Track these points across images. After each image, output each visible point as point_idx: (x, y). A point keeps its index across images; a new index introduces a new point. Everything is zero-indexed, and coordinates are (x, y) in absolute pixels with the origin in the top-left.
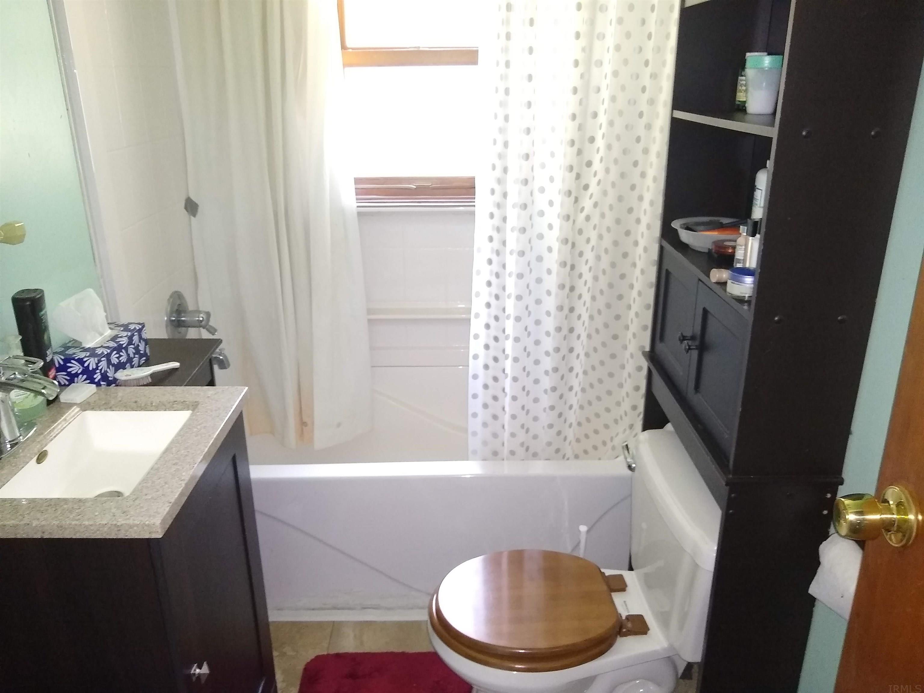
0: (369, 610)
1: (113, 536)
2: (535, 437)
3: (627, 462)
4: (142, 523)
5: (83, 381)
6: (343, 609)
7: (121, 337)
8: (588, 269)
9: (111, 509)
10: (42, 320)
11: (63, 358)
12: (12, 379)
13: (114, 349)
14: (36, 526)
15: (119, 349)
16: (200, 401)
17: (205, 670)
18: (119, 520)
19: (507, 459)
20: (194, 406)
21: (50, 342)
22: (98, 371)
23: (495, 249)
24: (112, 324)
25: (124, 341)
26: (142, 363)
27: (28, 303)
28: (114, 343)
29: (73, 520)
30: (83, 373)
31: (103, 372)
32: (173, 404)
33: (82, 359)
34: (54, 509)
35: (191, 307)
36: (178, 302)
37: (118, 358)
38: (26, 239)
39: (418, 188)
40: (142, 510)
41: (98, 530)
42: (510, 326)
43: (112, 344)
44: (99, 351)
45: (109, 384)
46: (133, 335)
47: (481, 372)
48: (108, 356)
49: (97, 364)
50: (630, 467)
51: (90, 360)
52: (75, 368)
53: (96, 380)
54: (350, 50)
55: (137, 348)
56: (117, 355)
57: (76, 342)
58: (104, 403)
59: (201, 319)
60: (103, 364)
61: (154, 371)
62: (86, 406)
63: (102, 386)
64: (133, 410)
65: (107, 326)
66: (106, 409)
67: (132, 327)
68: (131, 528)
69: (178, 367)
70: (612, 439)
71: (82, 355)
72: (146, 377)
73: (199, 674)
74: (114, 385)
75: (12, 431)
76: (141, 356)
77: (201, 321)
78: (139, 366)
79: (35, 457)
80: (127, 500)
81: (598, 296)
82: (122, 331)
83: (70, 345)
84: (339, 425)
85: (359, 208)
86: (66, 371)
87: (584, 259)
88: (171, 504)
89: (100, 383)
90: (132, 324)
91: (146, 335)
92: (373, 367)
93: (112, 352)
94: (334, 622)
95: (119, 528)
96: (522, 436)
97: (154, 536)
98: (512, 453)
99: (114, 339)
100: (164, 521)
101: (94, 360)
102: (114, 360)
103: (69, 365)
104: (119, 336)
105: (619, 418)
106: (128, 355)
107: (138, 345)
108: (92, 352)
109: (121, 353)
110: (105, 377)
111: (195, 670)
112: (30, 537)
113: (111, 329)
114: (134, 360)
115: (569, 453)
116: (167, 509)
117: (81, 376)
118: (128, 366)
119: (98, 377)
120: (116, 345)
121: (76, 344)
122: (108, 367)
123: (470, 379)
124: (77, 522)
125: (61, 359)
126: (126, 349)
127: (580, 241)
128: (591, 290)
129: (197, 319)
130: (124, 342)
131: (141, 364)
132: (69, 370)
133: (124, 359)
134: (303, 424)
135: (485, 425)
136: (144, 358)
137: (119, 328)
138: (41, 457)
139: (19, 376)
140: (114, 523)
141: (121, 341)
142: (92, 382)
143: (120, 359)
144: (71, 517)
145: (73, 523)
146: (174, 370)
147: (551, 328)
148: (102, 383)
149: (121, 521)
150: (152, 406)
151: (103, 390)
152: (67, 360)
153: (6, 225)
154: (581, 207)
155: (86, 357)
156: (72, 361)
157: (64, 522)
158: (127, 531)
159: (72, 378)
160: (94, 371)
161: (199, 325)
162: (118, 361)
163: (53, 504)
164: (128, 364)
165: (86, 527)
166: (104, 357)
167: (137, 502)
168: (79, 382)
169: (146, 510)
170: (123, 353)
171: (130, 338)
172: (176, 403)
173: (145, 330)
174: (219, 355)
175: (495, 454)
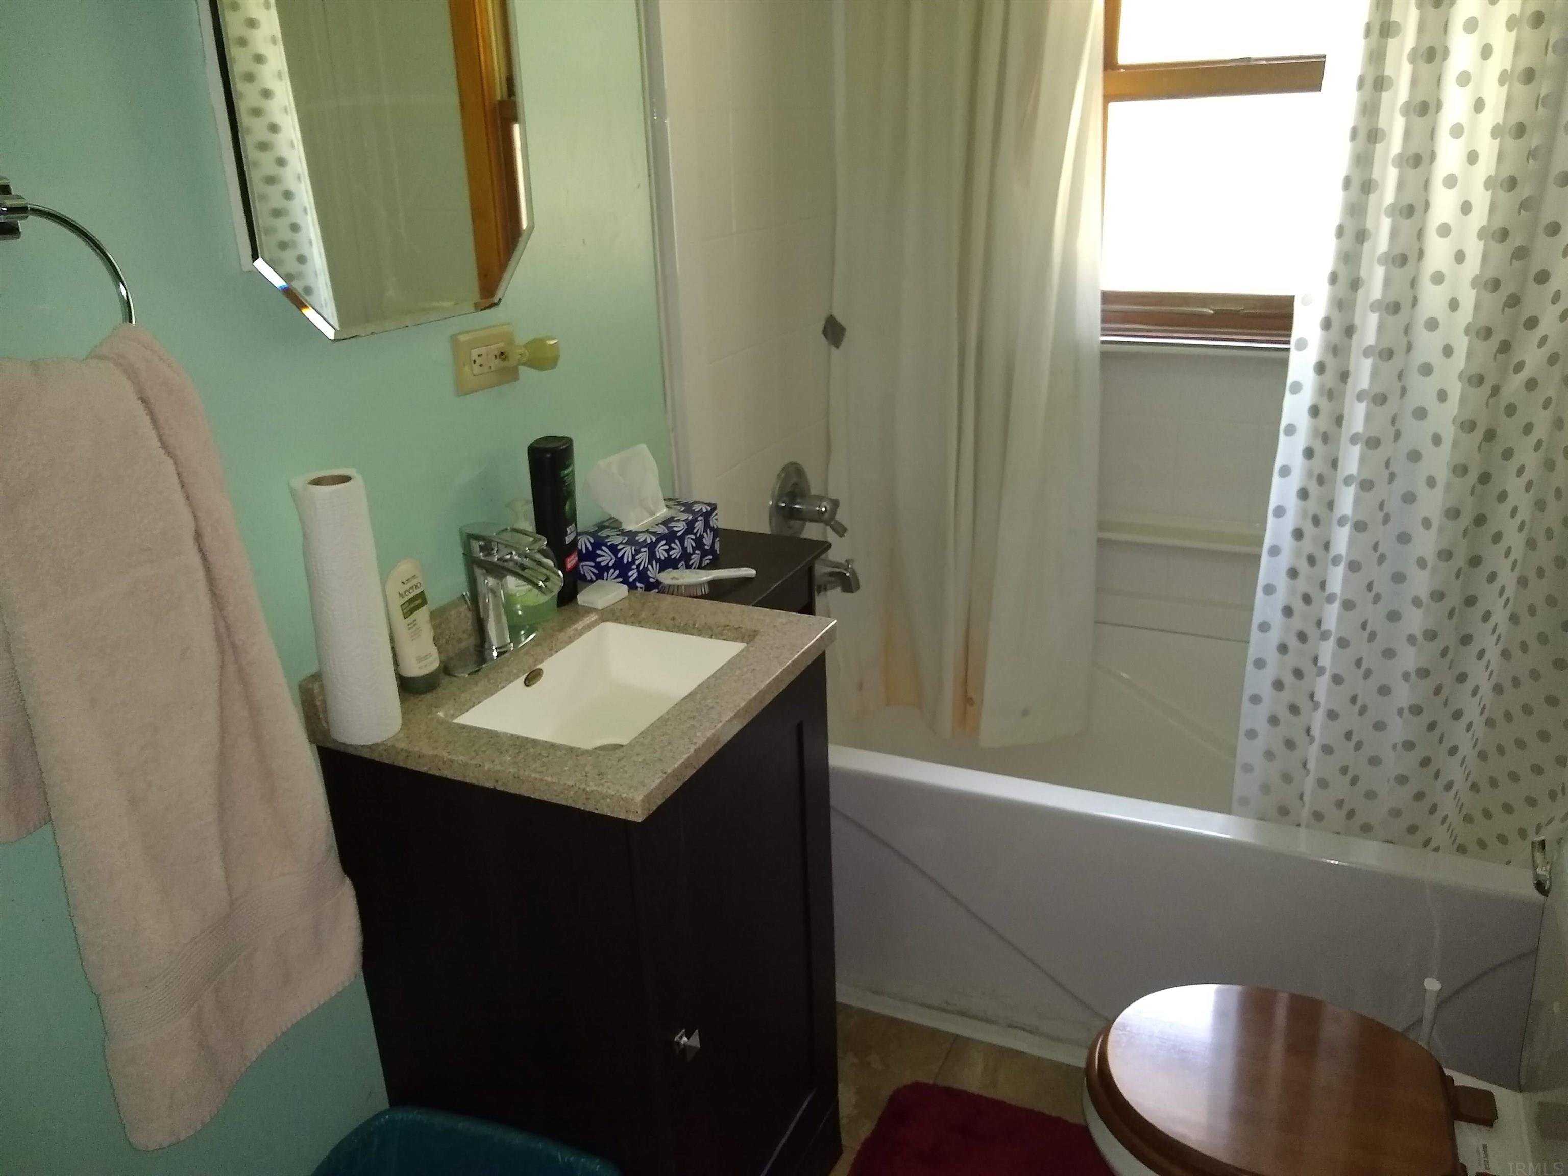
0: (1020, 1032)
1: (579, 806)
2: (1370, 795)
3: (1537, 876)
4: (618, 794)
5: (614, 579)
6: (975, 1017)
7: (678, 521)
8: (1524, 485)
9: (586, 765)
10: (564, 482)
11: (592, 541)
12: (506, 561)
13: (660, 537)
14: (489, 770)
15: (670, 537)
16: (761, 630)
17: (694, 1041)
18: (591, 784)
19: (1307, 827)
20: (748, 636)
21: (575, 514)
22: (634, 567)
23: (1322, 430)
24: (670, 501)
25: (680, 527)
26: (706, 563)
27: (548, 456)
28: (664, 528)
29: (535, 771)
30: (615, 567)
31: (641, 568)
32: (723, 630)
33: (617, 545)
34: (517, 751)
35: (815, 488)
36: (794, 479)
37: (667, 551)
38: (560, 363)
39: (1217, 313)
40: (625, 776)
41: (563, 793)
42: (1336, 578)
43: (662, 530)
44: (641, 538)
45: (649, 587)
46: (695, 520)
47: (1272, 656)
48: (652, 547)
49: (633, 556)
50: (1540, 886)
51: (625, 549)
52: (606, 558)
53: (631, 580)
54: (1122, 71)
55: (699, 542)
56: (666, 547)
57: (614, 521)
58: (631, 614)
59: (824, 510)
60: (643, 557)
61: (714, 577)
62: (611, 615)
63: (638, 588)
64: (668, 629)
65: (663, 503)
66: (633, 624)
67: (697, 508)
68: (603, 799)
69: (754, 576)
70: (1539, 828)
71: (617, 540)
72: (701, 585)
73: (685, 1045)
74: (657, 590)
75: (500, 634)
76: (704, 554)
77: (823, 513)
78: (700, 567)
79: (523, 675)
80: (611, 758)
81: (1541, 541)
82: (682, 512)
83: (607, 524)
84: (1025, 713)
85: (1105, 345)
86: (594, 561)
87: (1514, 464)
88: (664, 776)
89: (636, 584)
90: (698, 503)
91: (720, 521)
92: (1099, 622)
93: (658, 541)
94: (957, 1035)
95: (588, 795)
96: (1340, 788)
97: (631, 818)
98: (1318, 816)
99: (666, 522)
100: (648, 798)
101: (631, 548)
102: (661, 553)
103: (599, 552)
104: (676, 519)
105: (1559, 790)
106: (684, 549)
107: (702, 537)
108: (631, 536)
109: (673, 545)
110: (643, 576)
111: (681, 1038)
112: (481, 784)
113: (667, 506)
114: (692, 557)
115: (1440, 836)
116: (658, 782)
117: (612, 570)
118: (682, 565)
119: (633, 574)
120: (666, 531)
121: (613, 524)
122: (650, 562)
123: (1250, 666)
124: (538, 776)
125: (589, 541)
126: (682, 539)
127: (1509, 429)
128: (1526, 527)
129: (817, 509)
130: (679, 529)
131: (703, 565)
132: (598, 560)
133: (676, 553)
134: (968, 701)
135: (1269, 755)
136: (710, 557)
137: (679, 508)
138: (532, 678)
139: (516, 558)
140: (583, 786)
141: (675, 527)
142: (625, 582)
143: (671, 553)
144: (534, 766)
145: (533, 775)
146: (746, 580)
147: (1423, 592)
148: (638, 585)
149: (592, 787)
150: (694, 628)
151: (638, 595)
152: (598, 544)
153: (534, 341)
154: (1516, 361)
155: (621, 543)
156: (604, 548)
157: (522, 772)
158: (597, 802)
159: (601, 572)
160: (629, 566)
161: (818, 518)
162: (666, 555)
163: (518, 743)
164: (683, 563)
165: (547, 783)
166: (645, 547)
167: (622, 763)
168: (609, 580)
169: (630, 776)
170: (677, 545)
171: (690, 525)
172: (728, 628)
173: (717, 514)
174: (845, 570)
175: (1284, 811)
